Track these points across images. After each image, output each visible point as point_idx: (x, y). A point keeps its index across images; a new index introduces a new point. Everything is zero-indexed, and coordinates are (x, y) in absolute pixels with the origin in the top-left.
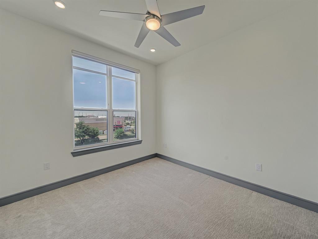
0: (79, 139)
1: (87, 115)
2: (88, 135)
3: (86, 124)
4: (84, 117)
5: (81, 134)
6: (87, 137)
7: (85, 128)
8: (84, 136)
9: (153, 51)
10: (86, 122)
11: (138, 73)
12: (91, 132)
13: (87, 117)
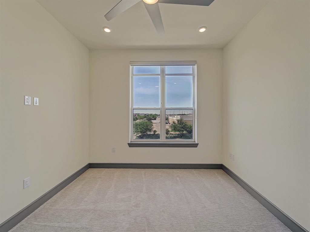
0: (179, 133)
1: (188, 113)
2: (186, 130)
3: (184, 121)
4: (186, 115)
5: (181, 129)
6: (185, 132)
7: (183, 125)
8: (183, 131)
9: (202, 30)
10: (185, 119)
11: (195, 65)
12: (188, 127)
13: (188, 115)
